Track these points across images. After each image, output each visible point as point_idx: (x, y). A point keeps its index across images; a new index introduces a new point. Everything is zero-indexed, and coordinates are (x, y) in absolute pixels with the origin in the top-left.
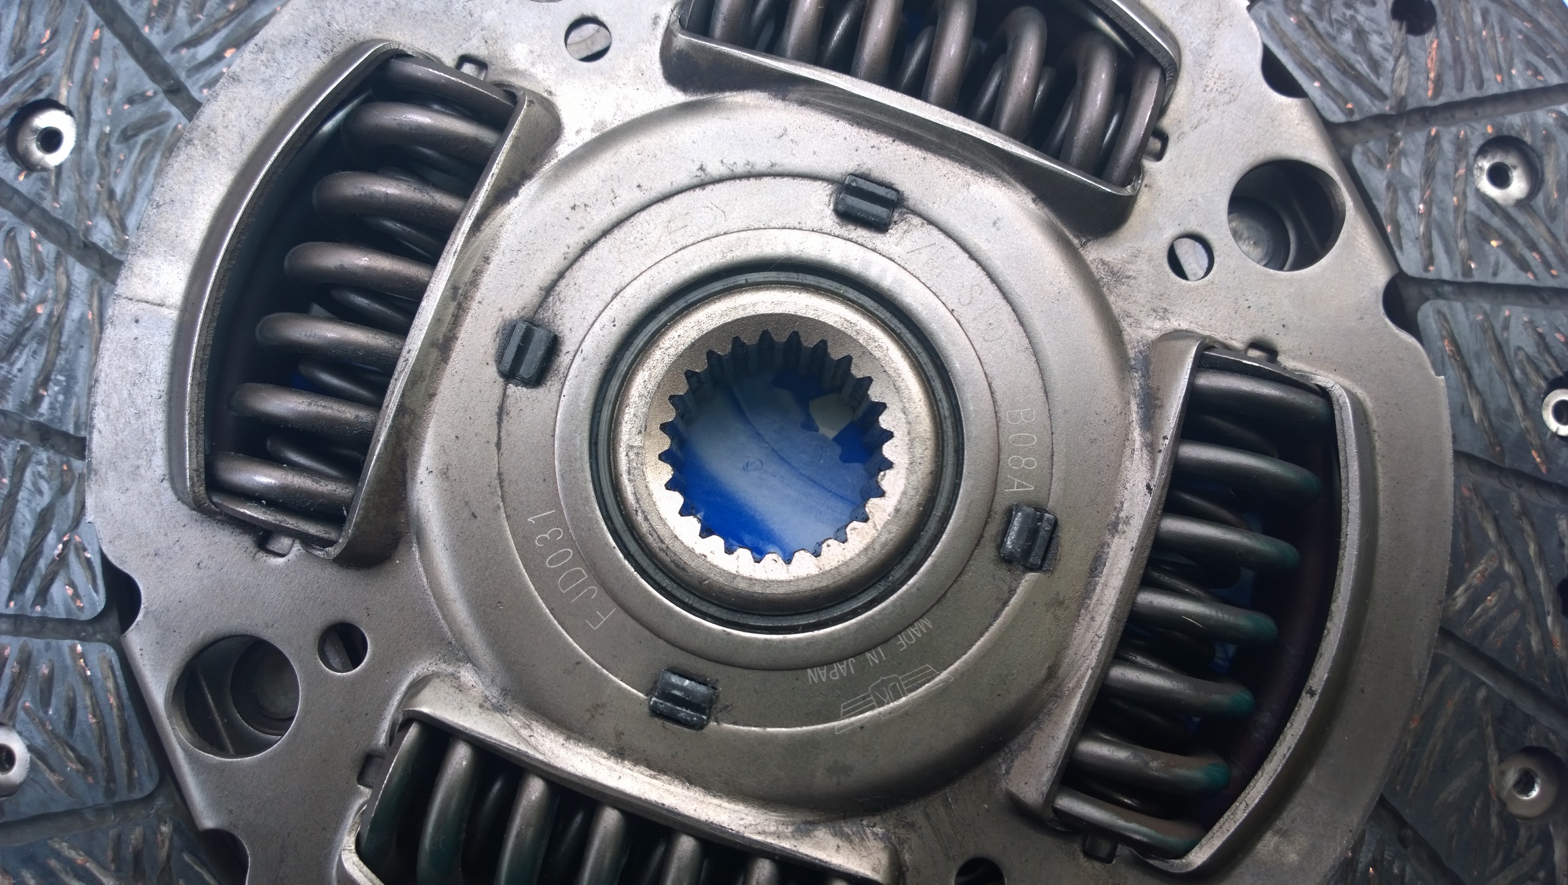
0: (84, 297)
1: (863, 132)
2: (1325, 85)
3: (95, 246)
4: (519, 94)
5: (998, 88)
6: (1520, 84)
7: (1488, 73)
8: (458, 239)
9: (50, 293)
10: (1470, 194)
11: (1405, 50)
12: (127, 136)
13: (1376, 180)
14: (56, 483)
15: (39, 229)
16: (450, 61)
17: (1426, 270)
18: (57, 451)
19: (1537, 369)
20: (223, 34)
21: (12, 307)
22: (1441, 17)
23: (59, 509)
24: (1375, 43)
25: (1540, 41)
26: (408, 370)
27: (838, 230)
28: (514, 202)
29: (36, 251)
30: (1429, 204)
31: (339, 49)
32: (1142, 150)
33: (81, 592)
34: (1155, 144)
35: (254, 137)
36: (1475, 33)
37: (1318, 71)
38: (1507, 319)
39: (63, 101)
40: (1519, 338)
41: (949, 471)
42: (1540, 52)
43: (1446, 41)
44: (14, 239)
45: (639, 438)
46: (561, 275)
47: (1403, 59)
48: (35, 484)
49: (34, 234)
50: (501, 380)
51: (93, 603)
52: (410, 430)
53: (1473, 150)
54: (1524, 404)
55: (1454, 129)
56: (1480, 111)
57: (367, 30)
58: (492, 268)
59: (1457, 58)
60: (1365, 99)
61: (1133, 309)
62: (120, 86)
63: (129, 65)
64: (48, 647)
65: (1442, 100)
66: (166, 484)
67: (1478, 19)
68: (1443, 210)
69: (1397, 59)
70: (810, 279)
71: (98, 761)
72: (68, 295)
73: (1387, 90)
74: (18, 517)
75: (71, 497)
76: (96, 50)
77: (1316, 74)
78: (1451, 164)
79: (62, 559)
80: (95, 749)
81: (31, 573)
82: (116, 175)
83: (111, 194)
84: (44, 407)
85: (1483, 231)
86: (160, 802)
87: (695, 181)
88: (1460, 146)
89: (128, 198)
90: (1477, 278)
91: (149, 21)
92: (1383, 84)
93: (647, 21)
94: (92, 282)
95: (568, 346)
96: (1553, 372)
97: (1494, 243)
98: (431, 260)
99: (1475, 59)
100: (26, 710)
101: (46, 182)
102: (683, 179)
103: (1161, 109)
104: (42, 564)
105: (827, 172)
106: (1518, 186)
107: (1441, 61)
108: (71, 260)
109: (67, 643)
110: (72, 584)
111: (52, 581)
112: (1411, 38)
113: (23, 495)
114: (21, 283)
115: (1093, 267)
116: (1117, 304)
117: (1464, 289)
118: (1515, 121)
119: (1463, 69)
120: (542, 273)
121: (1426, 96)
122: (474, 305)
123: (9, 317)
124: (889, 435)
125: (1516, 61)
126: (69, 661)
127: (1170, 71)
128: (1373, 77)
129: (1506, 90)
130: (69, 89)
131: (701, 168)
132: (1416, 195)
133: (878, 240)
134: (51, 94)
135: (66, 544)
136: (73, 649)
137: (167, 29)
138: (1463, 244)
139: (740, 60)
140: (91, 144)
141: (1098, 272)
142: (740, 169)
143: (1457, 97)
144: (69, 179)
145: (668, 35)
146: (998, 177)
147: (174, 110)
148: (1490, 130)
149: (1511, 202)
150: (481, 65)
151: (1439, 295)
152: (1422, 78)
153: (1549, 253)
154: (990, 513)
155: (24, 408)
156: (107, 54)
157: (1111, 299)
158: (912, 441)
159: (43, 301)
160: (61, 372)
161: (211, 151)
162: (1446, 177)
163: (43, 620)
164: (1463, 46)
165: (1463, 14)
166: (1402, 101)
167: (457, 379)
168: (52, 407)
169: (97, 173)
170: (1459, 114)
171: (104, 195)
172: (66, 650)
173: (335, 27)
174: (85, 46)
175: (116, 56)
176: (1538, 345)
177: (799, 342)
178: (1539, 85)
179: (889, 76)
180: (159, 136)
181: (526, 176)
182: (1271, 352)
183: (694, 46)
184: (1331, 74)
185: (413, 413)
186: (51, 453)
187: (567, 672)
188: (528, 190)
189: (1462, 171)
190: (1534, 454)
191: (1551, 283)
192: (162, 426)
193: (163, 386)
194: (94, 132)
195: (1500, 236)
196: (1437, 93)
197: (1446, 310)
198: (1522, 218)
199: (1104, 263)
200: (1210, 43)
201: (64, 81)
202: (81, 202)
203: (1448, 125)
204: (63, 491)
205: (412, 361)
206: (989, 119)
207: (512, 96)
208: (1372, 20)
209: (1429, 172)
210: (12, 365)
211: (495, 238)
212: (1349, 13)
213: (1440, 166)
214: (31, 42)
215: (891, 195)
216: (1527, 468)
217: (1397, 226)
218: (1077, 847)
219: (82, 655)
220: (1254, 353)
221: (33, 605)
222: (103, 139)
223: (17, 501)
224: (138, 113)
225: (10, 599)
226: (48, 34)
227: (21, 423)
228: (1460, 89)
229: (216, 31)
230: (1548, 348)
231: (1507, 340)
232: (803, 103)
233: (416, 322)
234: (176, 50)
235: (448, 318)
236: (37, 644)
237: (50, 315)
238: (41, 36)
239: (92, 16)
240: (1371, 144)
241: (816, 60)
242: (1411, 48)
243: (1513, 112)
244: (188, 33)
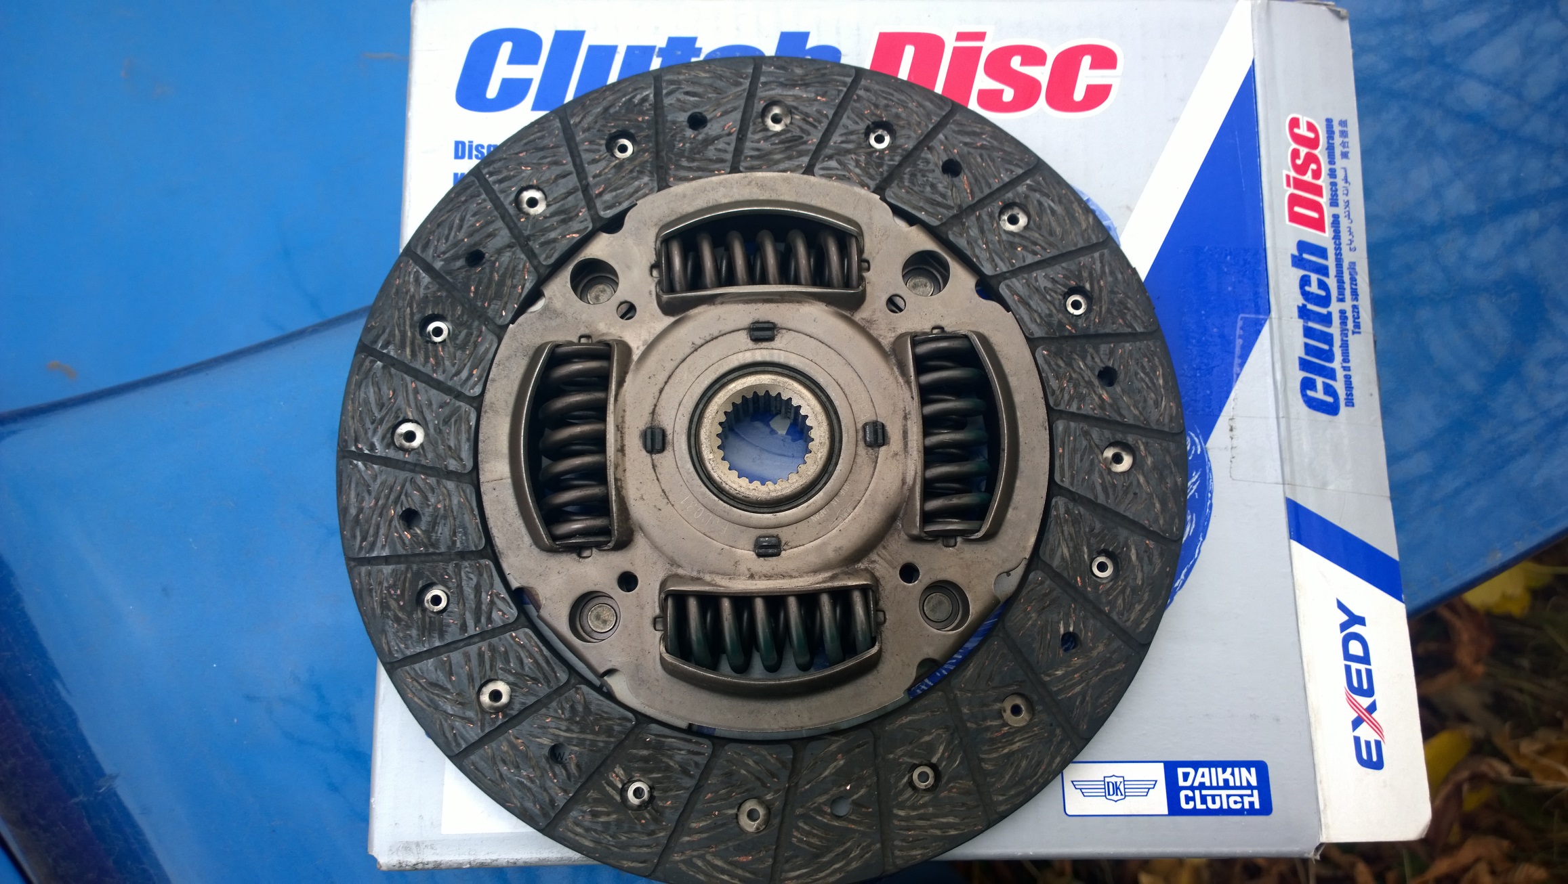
0: (456, 494)
1: (750, 305)
2: (927, 212)
3: (452, 471)
4: (611, 342)
5: (795, 267)
6: (1007, 180)
7: (991, 181)
8: (611, 407)
9: (441, 497)
10: (1002, 233)
11: (953, 185)
12: (446, 422)
13: (962, 243)
14: (477, 572)
15: (424, 474)
16: (575, 340)
17: (996, 270)
18: (471, 560)
19: (1056, 292)
20: (469, 364)
21: (427, 510)
22: (963, 165)
23: (482, 583)
24: (940, 187)
25: (1009, 158)
26: (613, 464)
27: (755, 347)
28: (626, 385)
29: (427, 483)
30: (986, 244)
31: (531, 353)
32: (860, 269)
33: (505, 611)
34: (865, 265)
35: (511, 400)
36: (979, 166)
37: (921, 207)
38: (1036, 278)
39: (411, 418)
40: (1043, 283)
41: (835, 421)
42: (1010, 163)
43: (969, 174)
44: (415, 482)
45: (712, 455)
46: (655, 406)
47: (954, 189)
48: (467, 577)
49: (423, 477)
50: (648, 455)
51: (513, 614)
52: (622, 487)
53: (997, 215)
54: (1055, 308)
55: (985, 209)
56: (994, 197)
57: (539, 341)
58: (628, 413)
59: (976, 180)
60: (945, 211)
61: (881, 332)
62: (433, 402)
63: (433, 393)
64: (500, 640)
65: (976, 200)
66: (533, 547)
67: (979, 160)
68: (993, 244)
69: (952, 190)
70: (752, 370)
71: (540, 676)
72: (450, 496)
73: (952, 204)
74: (466, 593)
75: (485, 576)
76: (416, 391)
77: (921, 209)
78: (989, 224)
79: (492, 602)
80: (537, 672)
81: (481, 613)
82: (448, 439)
83: (450, 447)
84: (458, 544)
85: (1013, 246)
86: (573, 681)
87: (693, 349)
88: (991, 215)
89: (458, 447)
90: (1017, 266)
91: (435, 371)
92: (950, 202)
93: (647, 294)
94: (457, 486)
95: (669, 431)
96: (1063, 291)
97: (1019, 249)
98: (603, 419)
99: (983, 177)
100: (501, 669)
101: (419, 453)
102: (688, 351)
103: (861, 251)
104: (484, 607)
105: (742, 327)
106: (1023, 220)
107: (970, 184)
108: (444, 481)
109: (507, 635)
110: (500, 610)
111: (491, 613)
112: (954, 179)
113: (464, 583)
114: (426, 499)
115: (859, 322)
116: (874, 333)
117: (1015, 272)
118: (1010, 195)
119: (980, 183)
120: (648, 408)
121: (970, 200)
122: (626, 430)
123: (427, 514)
124: (806, 417)
125: (1001, 170)
126: (512, 642)
127: (859, 237)
128: (945, 201)
129: (1001, 184)
130: (412, 412)
131: (693, 343)
132: (980, 242)
133: (772, 344)
134: (404, 417)
135: (491, 595)
136: (511, 636)
137: (444, 372)
138: (1007, 255)
139: (691, 297)
140: (432, 431)
141: (862, 323)
142: (708, 338)
143: (982, 196)
144: (429, 449)
145: (658, 297)
146: (809, 302)
147: (461, 404)
148: (1000, 203)
149: (1022, 229)
150: (588, 337)
151: (1005, 279)
152: (965, 194)
153: (1043, 244)
154: (857, 432)
155: (449, 548)
156: (422, 391)
157: (871, 332)
158: (816, 415)
159: (439, 502)
160: (459, 528)
161: (496, 412)
162: (989, 230)
163: (494, 629)
164: (977, 173)
165: (972, 160)
166: (960, 206)
167: (632, 460)
168: (462, 543)
169: (440, 442)
170: (986, 202)
171: (447, 449)
172: (509, 638)
173: (525, 344)
174: (410, 392)
175: (426, 391)
176: (1052, 282)
177: (758, 395)
178: (1015, 176)
179: (752, 281)
180: (460, 417)
181: (626, 373)
182: (941, 328)
183: (671, 298)
184: (927, 207)
185: (620, 480)
186: (469, 561)
187: (720, 554)
188: (629, 378)
189: (995, 225)
190: (1068, 327)
191: (1049, 255)
192: (523, 525)
193: (516, 510)
194: (431, 426)
195: (1021, 245)
196: (973, 198)
197: (1010, 284)
198: (1027, 234)
199: (863, 319)
200: (871, 218)
201: (408, 409)
202: (438, 456)
203: (982, 209)
204: (481, 575)
205: (612, 460)
206: (797, 282)
207: (607, 344)
208: (936, 178)
209: (982, 231)
210: (437, 533)
211: (624, 402)
212: (925, 179)
213: (985, 226)
214: (385, 399)
215: (771, 326)
216: (1067, 334)
217: (978, 258)
218: (940, 545)
219: (516, 637)
220: (935, 331)
221: (487, 625)
222: (437, 428)
223: (462, 587)
224: (447, 410)
225: (476, 627)
226: (391, 393)
227: (450, 555)
228: (982, 192)
229: (465, 365)
230: (1057, 282)
231: (1039, 286)
232: (722, 303)
233: (608, 445)
234: (451, 379)
235: (619, 439)
236: (495, 640)
237: (445, 506)
238: (389, 394)
239: (408, 379)
240: (954, 229)
241: (720, 285)
242: (956, 183)
243: (1007, 192)
244: (454, 370)
